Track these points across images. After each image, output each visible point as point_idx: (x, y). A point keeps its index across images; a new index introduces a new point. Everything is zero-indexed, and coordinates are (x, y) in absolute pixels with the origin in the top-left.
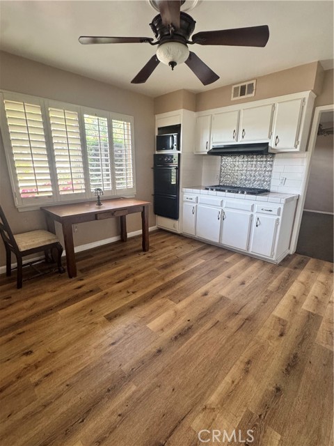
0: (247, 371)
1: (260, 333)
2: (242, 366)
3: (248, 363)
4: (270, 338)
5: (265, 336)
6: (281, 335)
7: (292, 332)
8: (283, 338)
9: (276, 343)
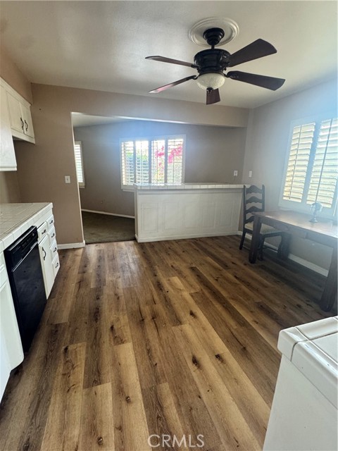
0: (116, 295)
1: (126, 317)
2: (119, 295)
3: (118, 298)
4: (118, 320)
5: (121, 317)
6: (112, 328)
7: (106, 337)
8: (110, 326)
9: (112, 319)
